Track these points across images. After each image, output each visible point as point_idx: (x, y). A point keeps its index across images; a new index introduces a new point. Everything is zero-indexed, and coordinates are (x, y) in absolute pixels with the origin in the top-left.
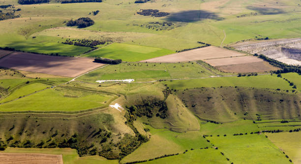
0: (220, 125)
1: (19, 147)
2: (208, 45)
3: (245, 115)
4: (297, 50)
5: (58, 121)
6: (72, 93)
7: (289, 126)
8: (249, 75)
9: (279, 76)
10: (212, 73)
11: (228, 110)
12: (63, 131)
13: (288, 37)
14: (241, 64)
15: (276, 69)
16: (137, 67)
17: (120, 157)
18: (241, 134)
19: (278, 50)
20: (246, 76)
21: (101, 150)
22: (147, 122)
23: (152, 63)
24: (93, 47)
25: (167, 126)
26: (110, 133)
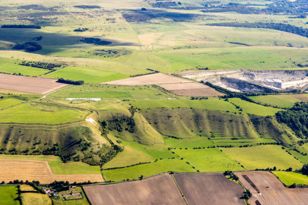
0: (180, 140)
1: (5, 154)
2: (157, 72)
3: (200, 132)
4: (234, 80)
5: (40, 132)
6: (48, 108)
7: (239, 142)
8: (201, 99)
9: (226, 100)
10: (168, 96)
11: (186, 128)
12: (46, 140)
13: (225, 69)
14: (192, 89)
15: (223, 95)
16: (99, 88)
17: (101, 163)
18: (199, 148)
19: (218, 79)
20: (198, 100)
21: (83, 157)
22: (118, 136)
23: (112, 85)
24: (51, 70)
25: (135, 140)
26: (90, 143)
